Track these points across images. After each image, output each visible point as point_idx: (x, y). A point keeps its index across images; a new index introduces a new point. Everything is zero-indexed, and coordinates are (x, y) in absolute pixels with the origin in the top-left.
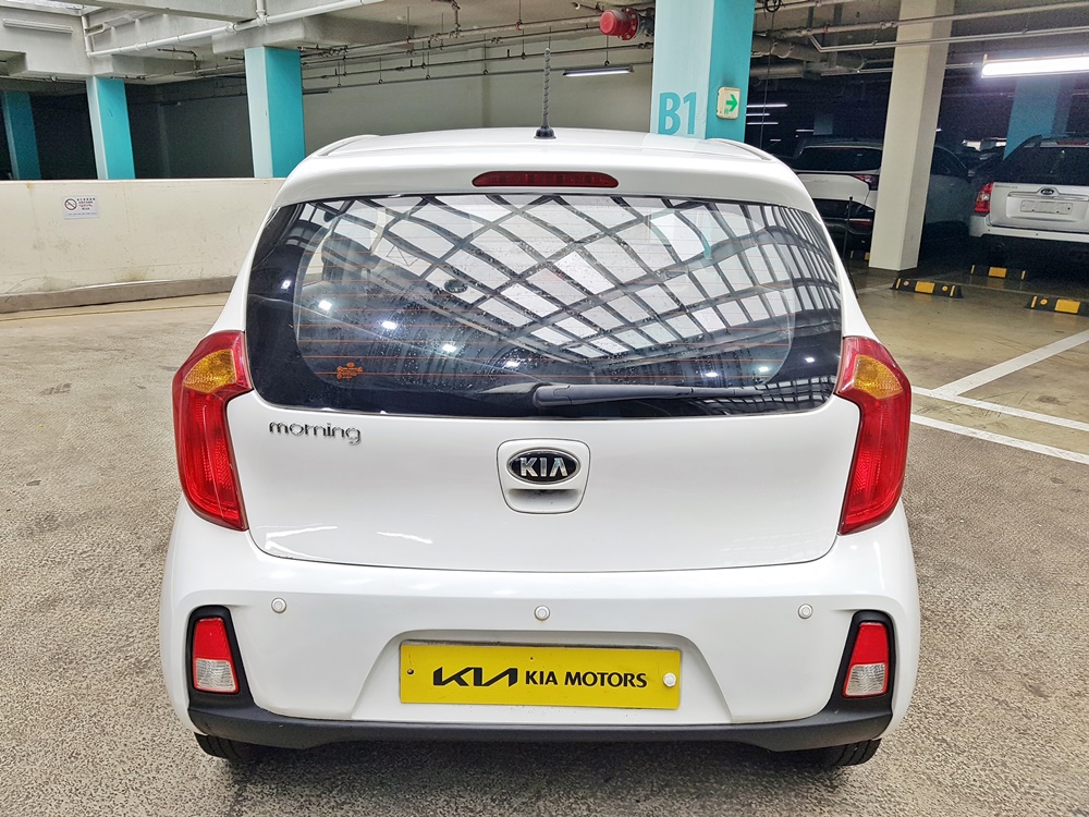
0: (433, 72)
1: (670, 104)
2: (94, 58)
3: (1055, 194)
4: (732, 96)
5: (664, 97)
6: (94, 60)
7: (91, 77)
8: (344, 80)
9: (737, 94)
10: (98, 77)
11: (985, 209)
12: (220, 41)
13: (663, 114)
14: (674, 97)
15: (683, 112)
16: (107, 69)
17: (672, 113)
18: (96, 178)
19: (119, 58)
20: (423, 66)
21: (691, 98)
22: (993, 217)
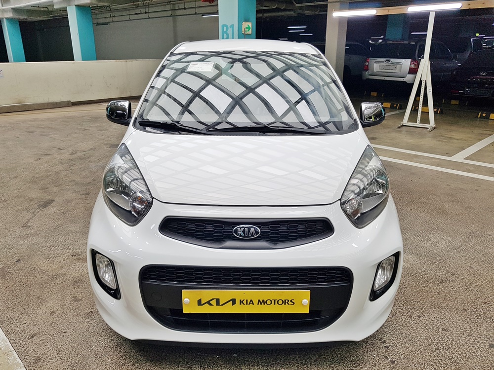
0: (151, 15)
1: (225, 28)
2: (4, 10)
3: (390, 62)
4: (248, 25)
5: (223, 26)
6: (4, 11)
7: (3, 19)
8: (115, 19)
9: (250, 25)
10: (6, 18)
11: (367, 69)
12: (57, 3)
13: (223, 32)
14: (226, 26)
15: (230, 32)
16: (10, 15)
17: (226, 32)
18: (8, 62)
19: (15, 10)
20: (146, 13)
21: (232, 26)
22: (370, 72)
